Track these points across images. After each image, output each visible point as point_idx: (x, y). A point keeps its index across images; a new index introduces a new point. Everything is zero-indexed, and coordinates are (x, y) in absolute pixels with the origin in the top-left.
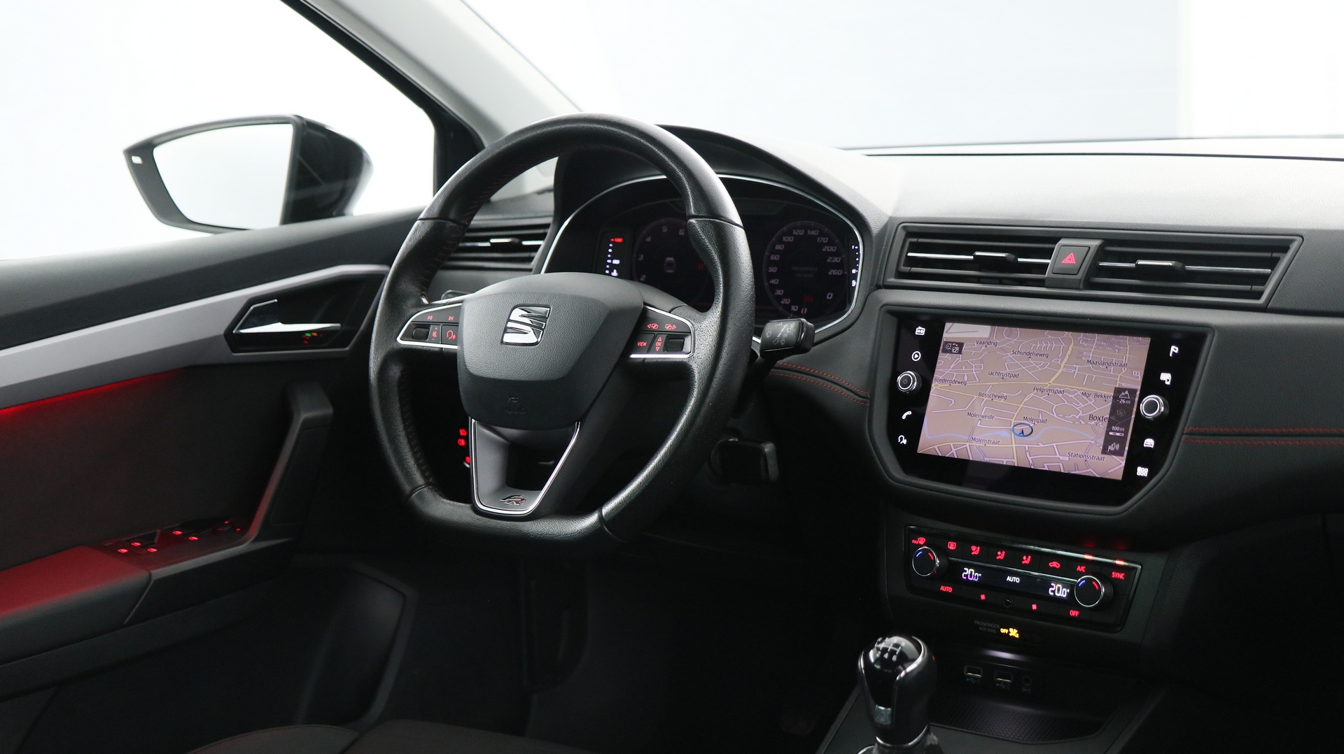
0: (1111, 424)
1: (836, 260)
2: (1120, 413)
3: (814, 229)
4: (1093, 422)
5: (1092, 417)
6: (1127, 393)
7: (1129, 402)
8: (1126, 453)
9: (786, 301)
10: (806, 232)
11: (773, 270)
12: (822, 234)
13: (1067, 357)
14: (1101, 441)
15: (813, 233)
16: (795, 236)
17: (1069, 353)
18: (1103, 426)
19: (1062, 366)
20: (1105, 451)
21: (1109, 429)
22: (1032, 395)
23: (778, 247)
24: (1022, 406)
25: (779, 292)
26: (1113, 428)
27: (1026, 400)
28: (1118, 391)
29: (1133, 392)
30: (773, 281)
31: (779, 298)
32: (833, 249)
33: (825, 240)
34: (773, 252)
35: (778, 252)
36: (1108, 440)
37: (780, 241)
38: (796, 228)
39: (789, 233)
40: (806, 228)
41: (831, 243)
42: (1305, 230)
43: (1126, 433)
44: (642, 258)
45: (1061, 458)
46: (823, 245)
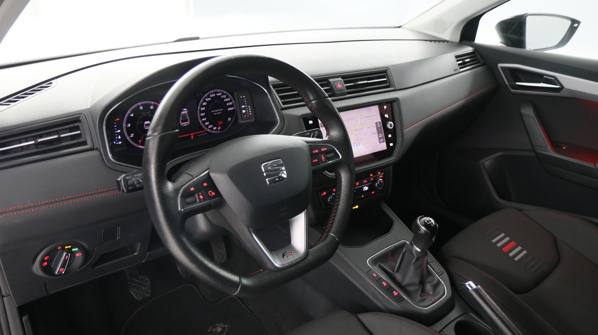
0: (378, 134)
1: (230, 104)
2: (379, 130)
3: (220, 92)
4: (374, 135)
5: (373, 134)
6: (378, 123)
7: (380, 126)
8: (385, 141)
9: (210, 126)
10: (216, 95)
11: (202, 114)
12: (223, 94)
13: (359, 118)
14: (378, 140)
15: (219, 94)
16: (211, 97)
17: (359, 116)
18: (377, 135)
19: (359, 120)
20: (380, 142)
21: (379, 136)
22: (354, 132)
23: (204, 104)
24: (353, 137)
25: (207, 123)
26: (380, 135)
27: (353, 135)
28: (376, 123)
29: (380, 122)
30: (203, 120)
31: (207, 126)
32: (228, 99)
33: (225, 96)
34: (202, 106)
35: (204, 106)
36: (380, 139)
37: (204, 101)
38: (211, 94)
39: (209, 97)
40: (216, 93)
41: (227, 97)
42: (388, 66)
43: (383, 135)
44: (129, 125)
45: (370, 149)
46: (224, 98)
